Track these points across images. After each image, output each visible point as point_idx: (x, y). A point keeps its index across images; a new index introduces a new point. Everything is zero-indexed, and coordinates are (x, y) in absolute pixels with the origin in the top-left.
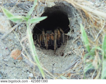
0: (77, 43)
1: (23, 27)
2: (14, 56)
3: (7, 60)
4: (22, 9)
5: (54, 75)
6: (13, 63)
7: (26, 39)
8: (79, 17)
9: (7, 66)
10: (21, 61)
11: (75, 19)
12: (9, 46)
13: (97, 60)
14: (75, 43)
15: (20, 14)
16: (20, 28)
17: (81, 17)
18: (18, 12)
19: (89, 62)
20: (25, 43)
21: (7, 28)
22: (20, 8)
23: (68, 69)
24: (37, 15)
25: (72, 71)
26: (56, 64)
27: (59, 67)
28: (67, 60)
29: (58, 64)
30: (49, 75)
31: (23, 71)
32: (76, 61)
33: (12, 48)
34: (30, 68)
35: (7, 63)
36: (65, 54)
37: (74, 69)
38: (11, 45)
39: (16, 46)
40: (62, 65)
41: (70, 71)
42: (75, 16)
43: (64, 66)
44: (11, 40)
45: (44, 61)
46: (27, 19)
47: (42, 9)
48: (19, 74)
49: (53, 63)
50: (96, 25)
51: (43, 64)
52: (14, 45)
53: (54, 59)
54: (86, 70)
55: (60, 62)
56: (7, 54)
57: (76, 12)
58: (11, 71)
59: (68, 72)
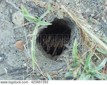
0: (69, 54)
1: (33, 26)
2: (18, 46)
3: (12, 47)
4: (38, 12)
5: (42, 71)
6: (15, 51)
7: (31, 36)
8: (78, 35)
9: (10, 51)
10: (21, 51)
11: (74, 35)
12: (17, 37)
13: (78, 71)
14: (68, 54)
15: (34, 15)
16: (30, 26)
17: (79, 35)
18: (34, 14)
19: (72, 70)
20: (29, 39)
21: (21, 23)
22: (36, 11)
23: (55, 71)
24: (47, 21)
25: (57, 73)
26: (48, 64)
27: (49, 67)
28: (57, 64)
29: (49, 65)
30: (39, 69)
31: (20, 60)
32: (63, 67)
33: (19, 39)
34: (26, 59)
35: (11, 49)
36: (58, 59)
37: (59, 72)
38: (19, 37)
39: (22, 39)
40: (52, 66)
41: (55, 72)
42: (76, 33)
43: (53, 67)
44: (20, 33)
45: (40, 59)
46: (38, 21)
47: (52, 18)
48: (16, 61)
49: (46, 63)
50: (87, 45)
51: (38, 60)
52: (21, 37)
53: (48, 60)
54: (67, 75)
55: (52, 64)
56: (13, 42)
57: (77, 30)
58: (11, 56)
59: (53, 73)
